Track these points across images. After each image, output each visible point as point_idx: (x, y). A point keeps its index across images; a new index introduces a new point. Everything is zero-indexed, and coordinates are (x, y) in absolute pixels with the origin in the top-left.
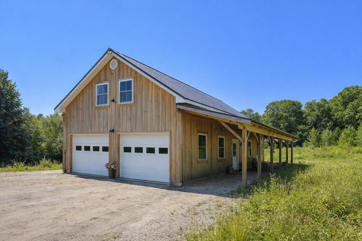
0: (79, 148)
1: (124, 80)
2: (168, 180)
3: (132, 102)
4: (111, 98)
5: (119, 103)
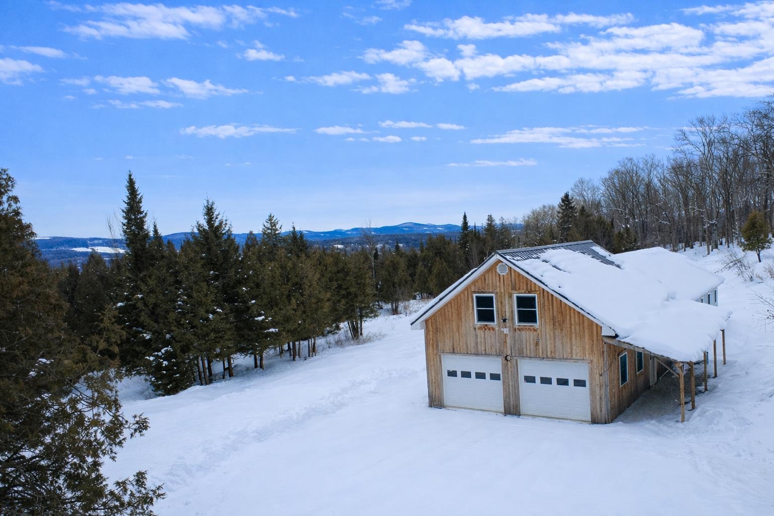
0: (452, 374)
1: (522, 293)
2: (589, 418)
3: (538, 324)
4: (500, 315)
5: (517, 324)
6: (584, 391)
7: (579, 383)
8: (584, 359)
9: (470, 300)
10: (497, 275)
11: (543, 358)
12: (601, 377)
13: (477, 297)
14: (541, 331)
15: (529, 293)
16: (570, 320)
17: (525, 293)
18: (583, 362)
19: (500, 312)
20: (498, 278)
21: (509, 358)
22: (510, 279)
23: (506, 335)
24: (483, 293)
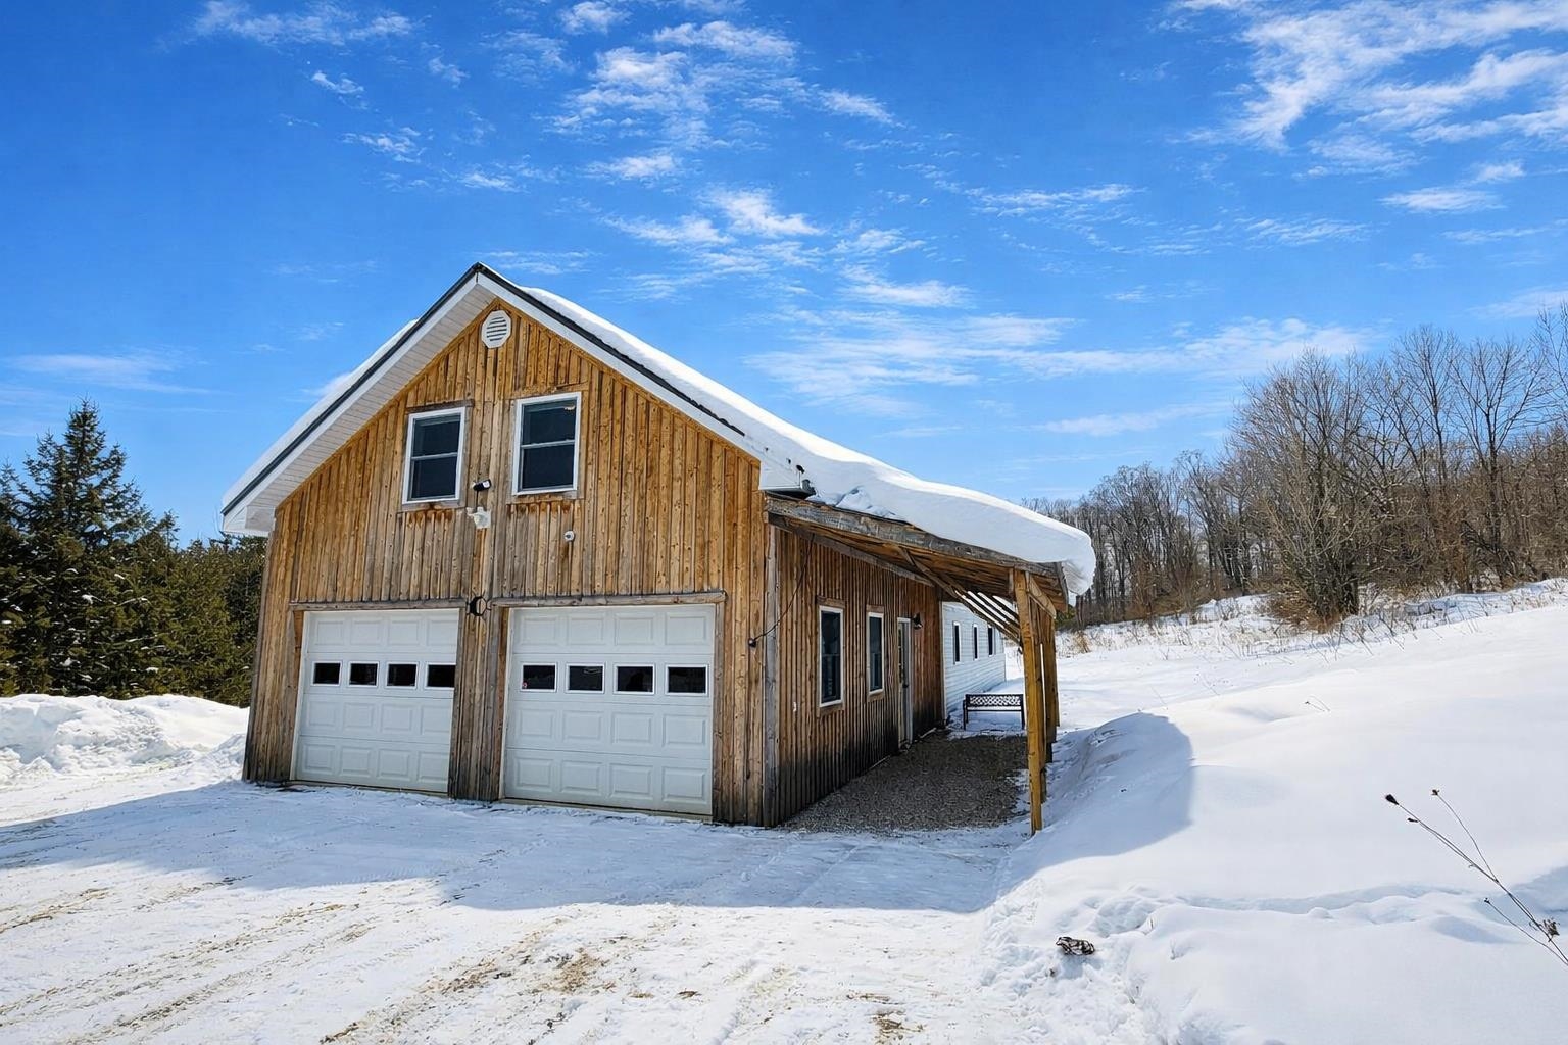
0: (327, 673)
1: (541, 395)
2: (706, 805)
3: (575, 488)
4: (474, 470)
5: (515, 492)
6: (698, 707)
7: (686, 680)
8: (702, 591)
9: (400, 431)
10: (481, 350)
11: (581, 597)
12: (754, 652)
13: (417, 423)
14: (582, 509)
15: (561, 389)
16: (671, 462)
17: (549, 392)
18: (700, 601)
19: (475, 461)
20: (481, 357)
21: (481, 606)
22: (511, 357)
23: (479, 534)
24: (437, 407)
